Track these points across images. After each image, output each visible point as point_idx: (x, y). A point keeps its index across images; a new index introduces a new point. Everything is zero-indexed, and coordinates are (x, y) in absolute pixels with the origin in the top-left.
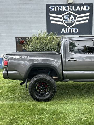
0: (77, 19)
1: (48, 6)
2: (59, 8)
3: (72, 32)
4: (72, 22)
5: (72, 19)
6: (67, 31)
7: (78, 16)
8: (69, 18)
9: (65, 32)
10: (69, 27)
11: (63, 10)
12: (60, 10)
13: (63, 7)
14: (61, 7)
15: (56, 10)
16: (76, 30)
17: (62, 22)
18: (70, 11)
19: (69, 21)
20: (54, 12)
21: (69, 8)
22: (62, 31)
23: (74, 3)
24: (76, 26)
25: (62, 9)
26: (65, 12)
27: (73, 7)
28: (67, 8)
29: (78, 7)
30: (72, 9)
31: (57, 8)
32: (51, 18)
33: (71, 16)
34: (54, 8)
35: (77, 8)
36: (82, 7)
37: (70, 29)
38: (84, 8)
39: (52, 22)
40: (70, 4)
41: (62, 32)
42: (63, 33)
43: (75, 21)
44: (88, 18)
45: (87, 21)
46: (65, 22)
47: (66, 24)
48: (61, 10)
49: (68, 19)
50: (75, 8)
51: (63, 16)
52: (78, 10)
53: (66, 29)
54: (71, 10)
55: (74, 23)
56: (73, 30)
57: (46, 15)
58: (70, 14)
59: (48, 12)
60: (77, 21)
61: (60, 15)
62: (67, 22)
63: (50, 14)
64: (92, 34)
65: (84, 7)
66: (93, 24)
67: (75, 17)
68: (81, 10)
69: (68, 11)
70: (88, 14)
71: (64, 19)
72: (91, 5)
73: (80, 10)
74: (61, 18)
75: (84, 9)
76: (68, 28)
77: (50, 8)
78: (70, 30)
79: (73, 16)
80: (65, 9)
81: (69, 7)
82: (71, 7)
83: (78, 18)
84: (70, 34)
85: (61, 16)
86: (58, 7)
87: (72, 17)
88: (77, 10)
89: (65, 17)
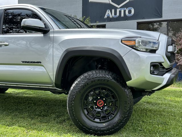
37: (119, 9)
47: (112, 1)
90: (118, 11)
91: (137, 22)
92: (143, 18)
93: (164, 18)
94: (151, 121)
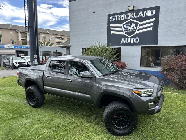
0: (139, 27)
1: (109, 16)
2: (120, 16)
3: (132, 42)
4: (133, 31)
5: (133, 27)
6: (128, 41)
7: (140, 23)
8: (130, 26)
9: (124, 43)
10: (130, 37)
11: (124, 18)
12: (120, 19)
14: (122, 16)
15: (116, 19)
16: (137, 40)
17: (122, 31)
18: (131, 18)
19: (129, 30)
20: (115, 22)
21: (130, 16)
22: (122, 41)
24: (137, 35)
26: (126, 20)
28: (128, 16)
29: (141, 13)
30: (134, 17)
31: (118, 17)
32: (112, 29)
33: (133, 24)
34: (115, 18)
35: (140, 14)
37: (130, 38)
38: (148, 13)
39: (112, 32)
40: (131, 11)
41: (121, 43)
42: (123, 43)
43: (136, 30)
44: (152, 24)
45: (151, 29)
46: (125, 31)
47: (126, 33)
48: (122, 19)
49: (129, 28)
50: (137, 15)
52: (141, 17)
53: (126, 39)
55: (135, 32)
56: (133, 40)
57: (107, 26)
58: (131, 23)
59: (109, 22)
60: (139, 30)
62: (128, 31)
63: (111, 25)
65: (148, 11)
66: (159, 32)
69: (129, 19)
70: (153, 20)
71: (124, 28)
72: (157, 9)
73: (142, 16)
74: (121, 28)
75: (148, 15)
76: (128, 38)
77: (111, 18)
78: (131, 40)
79: (134, 24)
80: (126, 17)
81: (130, 14)
82: (132, 14)
83: (140, 25)
84: (130, 44)
88: (139, 16)
89: (125, 26)
90: (129, 39)
91: (141, 47)
92: (145, 45)
93: (158, 45)
94: (147, 127)
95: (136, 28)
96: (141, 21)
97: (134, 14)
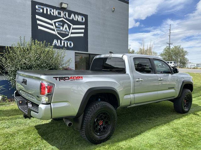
0: (72, 31)
2: (50, 10)
3: (66, 45)
4: (66, 33)
5: (66, 29)
6: (61, 43)
8: (63, 26)
9: (57, 45)
10: (63, 39)
11: (55, 14)
12: (50, 13)
13: (55, 10)
15: (45, 12)
16: (70, 44)
17: (54, 30)
18: (63, 17)
19: (62, 31)
20: (42, 15)
21: (62, 14)
22: (54, 42)
23: (68, 9)
25: (53, 13)
27: (67, 14)
28: (59, 13)
29: (72, 15)
31: (47, 10)
34: (43, 9)
35: (72, 17)
36: (76, 16)
38: (79, 18)
39: (39, 27)
41: (53, 44)
42: (55, 45)
43: (69, 33)
44: (83, 31)
45: (82, 35)
46: (57, 30)
49: (61, 28)
51: (55, 23)
52: (73, 19)
54: (65, 17)
55: (68, 35)
56: (67, 43)
57: (30, 16)
60: (72, 33)
61: (51, 20)
62: (60, 32)
64: (88, 51)
65: (79, 16)
67: (69, 26)
68: (76, 19)
69: (61, 18)
70: (84, 26)
71: (56, 27)
72: (86, 16)
73: (74, 19)
74: (52, 25)
75: (79, 20)
76: (61, 40)
77: (37, 7)
78: (64, 43)
80: (57, 14)
81: (62, 12)
82: (65, 12)
83: (73, 29)
85: (52, 22)
86: (48, 8)
87: (66, 26)
88: (71, 18)
89: (57, 24)
90: (63, 42)
91: (75, 52)
93: (89, 52)
95: (70, 31)
96: (73, 25)
97: (66, 13)
